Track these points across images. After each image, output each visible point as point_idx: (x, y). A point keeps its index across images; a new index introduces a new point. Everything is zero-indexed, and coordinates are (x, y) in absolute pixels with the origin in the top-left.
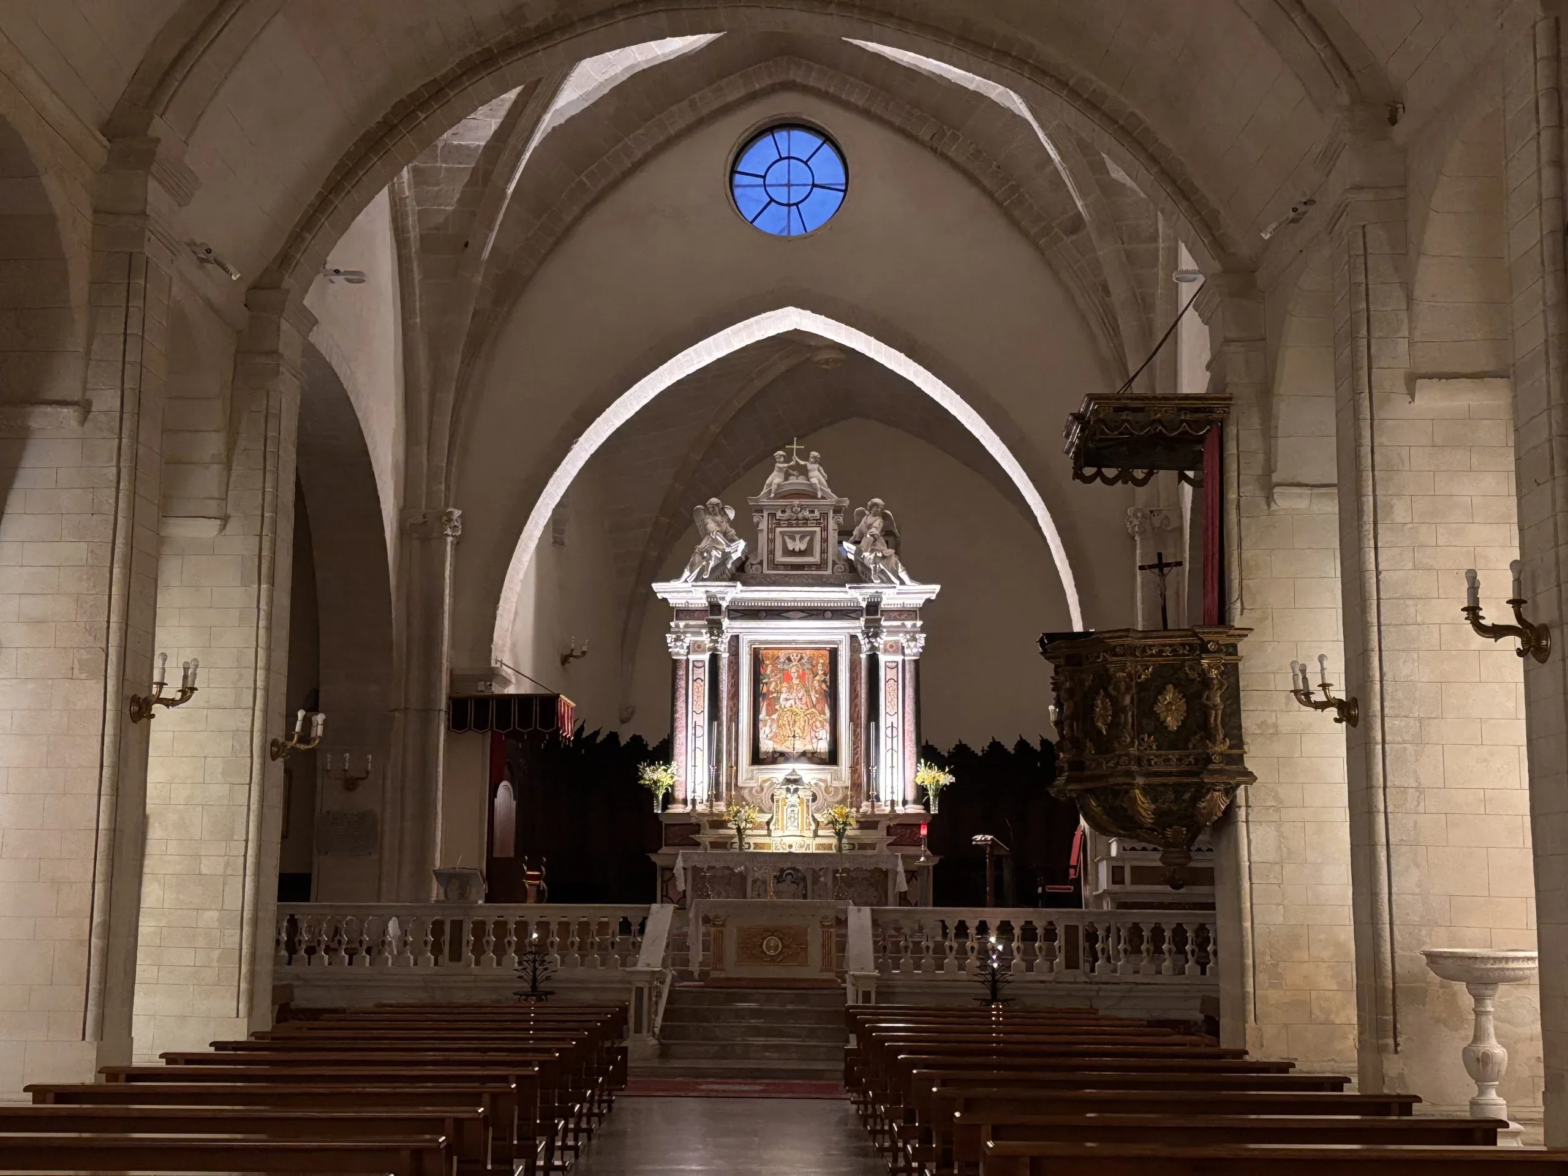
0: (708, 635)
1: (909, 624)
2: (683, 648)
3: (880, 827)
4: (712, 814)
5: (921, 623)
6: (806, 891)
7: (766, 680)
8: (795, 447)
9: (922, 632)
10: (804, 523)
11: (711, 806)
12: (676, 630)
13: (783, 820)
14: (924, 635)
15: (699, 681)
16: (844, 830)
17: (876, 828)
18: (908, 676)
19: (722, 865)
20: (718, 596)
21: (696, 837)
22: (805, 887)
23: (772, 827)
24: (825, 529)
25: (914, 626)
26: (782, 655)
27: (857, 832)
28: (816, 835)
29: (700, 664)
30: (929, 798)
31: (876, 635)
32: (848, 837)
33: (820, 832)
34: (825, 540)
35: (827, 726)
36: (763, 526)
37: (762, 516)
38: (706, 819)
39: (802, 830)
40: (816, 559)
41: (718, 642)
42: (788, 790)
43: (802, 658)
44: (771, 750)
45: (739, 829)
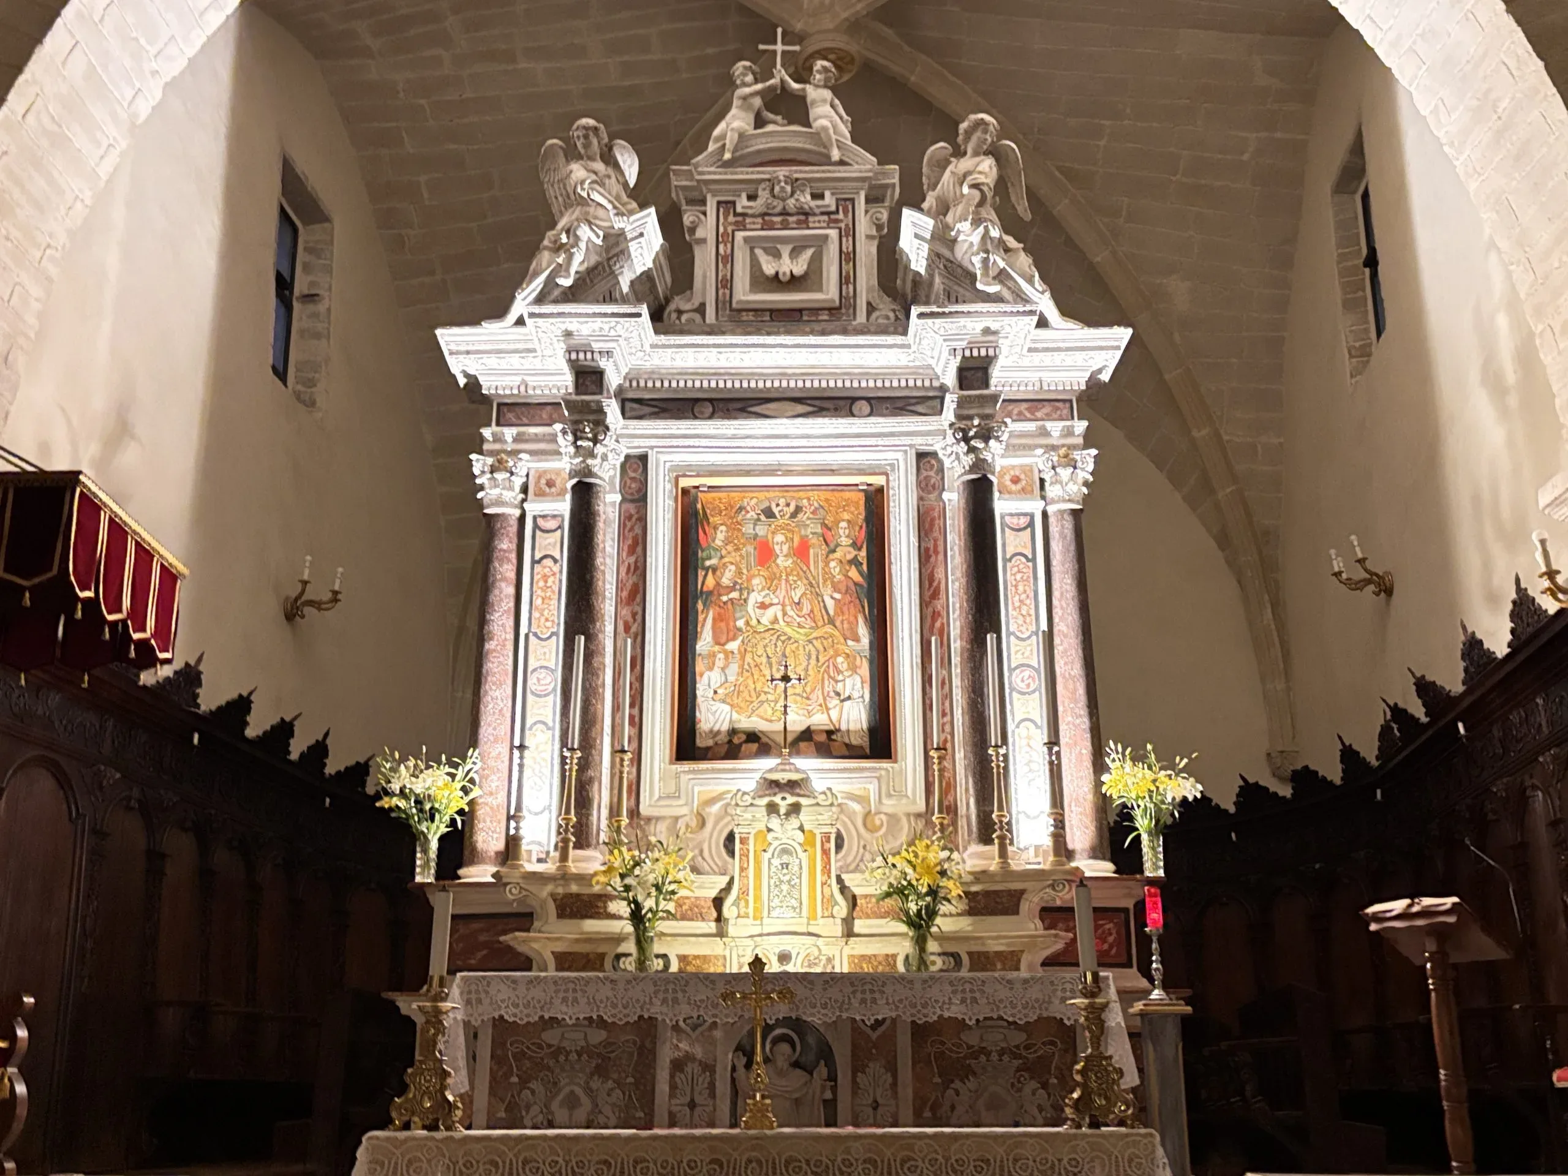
0: (570, 437)
1: (1055, 428)
2: (511, 489)
3: (1024, 906)
4: (564, 876)
5: (1085, 424)
6: (834, 1089)
7: (713, 562)
8: (779, 47)
9: (1087, 445)
10: (799, 222)
11: (564, 857)
12: (497, 446)
13: (758, 887)
14: (1094, 452)
15: (548, 562)
16: (932, 913)
17: (1015, 911)
18: (1056, 547)
19: (582, 1012)
20: (596, 346)
21: (516, 939)
22: (832, 1077)
23: (728, 910)
24: (850, 232)
25: (1069, 432)
26: (753, 504)
27: (964, 924)
28: (849, 933)
29: (551, 524)
30: (1139, 836)
31: (986, 435)
32: (942, 938)
33: (859, 926)
34: (848, 257)
35: (865, 669)
36: (707, 230)
37: (705, 214)
38: (550, 888)
39: (812, 917)
40: (830, 292)
41: (592, 455)
42: (772, 808)
43: (798, 509)
44: (725, 727)
45: (637, 916)
